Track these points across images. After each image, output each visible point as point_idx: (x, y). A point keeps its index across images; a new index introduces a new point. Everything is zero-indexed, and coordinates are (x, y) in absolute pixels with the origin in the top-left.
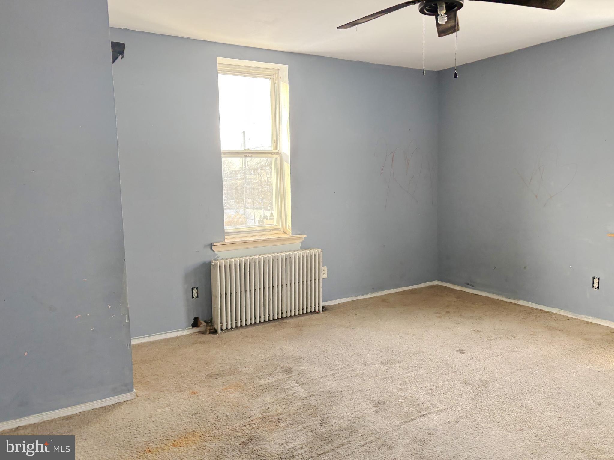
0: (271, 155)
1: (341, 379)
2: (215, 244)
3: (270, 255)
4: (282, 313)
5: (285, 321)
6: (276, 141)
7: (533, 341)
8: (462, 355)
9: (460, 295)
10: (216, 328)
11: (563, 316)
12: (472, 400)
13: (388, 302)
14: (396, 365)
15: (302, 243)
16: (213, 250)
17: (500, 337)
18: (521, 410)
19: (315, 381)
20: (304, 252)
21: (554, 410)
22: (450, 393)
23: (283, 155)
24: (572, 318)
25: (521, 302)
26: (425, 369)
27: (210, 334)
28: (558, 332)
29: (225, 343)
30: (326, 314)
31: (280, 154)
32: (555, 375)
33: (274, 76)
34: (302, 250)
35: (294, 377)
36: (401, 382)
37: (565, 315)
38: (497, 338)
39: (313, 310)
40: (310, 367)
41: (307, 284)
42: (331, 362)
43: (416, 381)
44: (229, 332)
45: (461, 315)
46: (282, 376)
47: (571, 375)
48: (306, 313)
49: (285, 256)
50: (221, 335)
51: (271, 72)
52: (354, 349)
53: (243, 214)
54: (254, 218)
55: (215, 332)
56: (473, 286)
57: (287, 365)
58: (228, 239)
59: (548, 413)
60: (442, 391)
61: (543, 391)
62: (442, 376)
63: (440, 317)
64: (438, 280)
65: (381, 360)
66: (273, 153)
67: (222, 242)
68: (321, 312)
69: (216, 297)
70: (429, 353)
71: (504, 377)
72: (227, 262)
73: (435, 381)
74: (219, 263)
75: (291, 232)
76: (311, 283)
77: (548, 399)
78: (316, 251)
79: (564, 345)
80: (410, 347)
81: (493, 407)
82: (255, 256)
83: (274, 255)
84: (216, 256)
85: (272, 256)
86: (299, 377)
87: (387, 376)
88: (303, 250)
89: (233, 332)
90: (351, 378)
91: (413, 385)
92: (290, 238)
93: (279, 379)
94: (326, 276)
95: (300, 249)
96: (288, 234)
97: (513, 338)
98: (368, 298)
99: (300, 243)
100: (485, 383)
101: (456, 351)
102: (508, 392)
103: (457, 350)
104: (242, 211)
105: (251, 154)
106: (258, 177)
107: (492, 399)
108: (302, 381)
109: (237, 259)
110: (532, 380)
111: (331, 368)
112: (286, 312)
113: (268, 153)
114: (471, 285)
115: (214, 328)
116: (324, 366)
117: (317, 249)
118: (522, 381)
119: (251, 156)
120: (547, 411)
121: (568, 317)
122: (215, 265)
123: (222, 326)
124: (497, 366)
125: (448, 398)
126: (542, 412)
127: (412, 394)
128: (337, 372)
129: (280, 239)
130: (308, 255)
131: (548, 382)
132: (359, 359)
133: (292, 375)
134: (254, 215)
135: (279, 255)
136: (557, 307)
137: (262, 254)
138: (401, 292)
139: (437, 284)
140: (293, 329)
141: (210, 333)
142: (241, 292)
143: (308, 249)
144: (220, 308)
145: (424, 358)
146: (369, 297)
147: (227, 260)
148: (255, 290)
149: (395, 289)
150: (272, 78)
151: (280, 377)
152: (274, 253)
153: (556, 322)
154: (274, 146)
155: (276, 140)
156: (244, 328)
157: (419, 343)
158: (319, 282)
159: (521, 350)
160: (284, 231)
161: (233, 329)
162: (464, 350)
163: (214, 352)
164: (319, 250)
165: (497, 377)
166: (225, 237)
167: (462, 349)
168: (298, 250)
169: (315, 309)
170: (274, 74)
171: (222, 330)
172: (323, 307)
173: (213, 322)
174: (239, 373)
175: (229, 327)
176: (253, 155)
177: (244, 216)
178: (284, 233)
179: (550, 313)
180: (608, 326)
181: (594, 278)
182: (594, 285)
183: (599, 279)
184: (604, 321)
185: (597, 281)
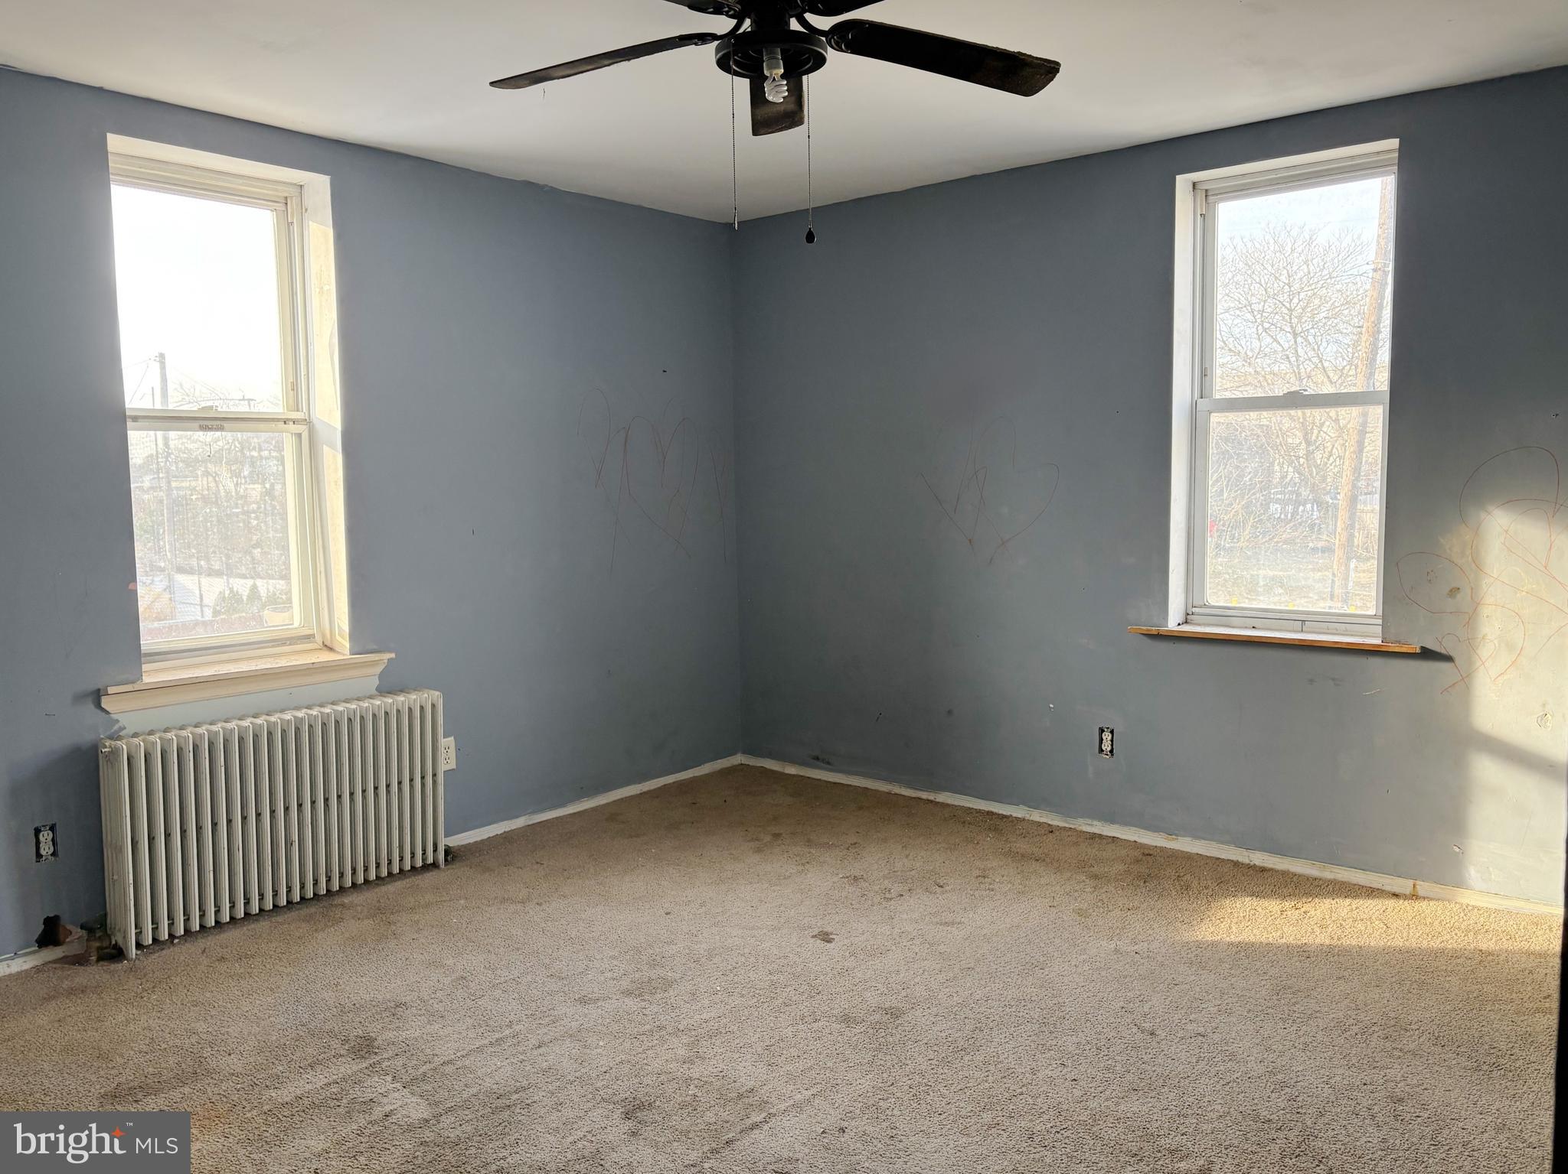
0: (281, 425)
1: (524, 1053)
2: (111, 690)
3: (288, 716)
4: (329, 879)
5: (337, 900)
6: (295, 387)
7: (984, 893)
8: (829, 945)
9: (801, 787)
10: (120, 943)
11: (1039, 824)
12: (871, 1063)
13: (623, 822)
14: (666, 994)
15: (381, 676)
16: (103, 710)
17: (909, 890)
18: (986, 1074)
19: (449, 1069)
20: (390, 701)
21: (1059, 1062)
22: (813, 1052)
23: (318, 426)
24: (1059, 828)
25: (943, 797)
26: (743, 996)
27: (101, 963)
28: (1035, 865)
29: (153, 987)
30: (458, 870)
31: (308, 422)
32: (1047, 973)
33: (286, 204)
34: (385, 697)
35: (386, 1063)
36: (685, 1040)
37: (1043, 820)
38: (904, 894)
39: (419, 863)
40: (428, 1026)
41: (400, 789)
42: (489, 1007)
43: (724, 1031)
44: (163, 949)
45: (809, 841)
46: (348, 1067)
47: (1079, 970)
48: (399, 873)
49: (333, 716)
50: (137, 961)
51: (277, 190)
52: (547, 961)
53: (165, 590)
54: (199, 600)
55: (117, 954)
56: (828, 763)
57: (361, 1032)
58: (152, 675)
59: (1046, 1071)
60: (794, 1052)
61: (1027, 1016)
62: (787, 1008)
63: (759, 850)
64: (744, 753)
65: (625, 983)
66: (288, 419)
67: (133, 683)
68: (442, 866)
69: (120, 850)
70: (746, 951)
71: (936, 994)
72: (154, 744)
73: (772, 1025)
74: (124, 747)
75: (348, 646)
76: (412, 786)
77: (1041, 1037)
78: (426, 695)
79: (1053, 895)
80: (695, 939)
81: (922, 1075)
82: (240, 719)
83: (300, 714)
84: (116, 727)
85: (295, 717)
86: (399, 1062)
87: (648, 1027)
88: (389, 697)
89: (177, 949)
90: (551, 1045)
91: (718, 1043)
92: (347, 662)
93: (340, 1075)
94: (452, 765)
95: (376, 693)
96: (338, 653)
97: (939, 890)
98: (570, 814)
99: (377, 677)
100: (894, 1014)
101: (813, 937)
102: (950, 1031)
103: (814, 934)
104: (161, 581)
105: (219, 423)
106: (205, 483)
107: (916, 1055)
108: (409, 1072)
109: (184, 733)
110: (998, 991)
111: (491, 1023)
112: (342, 875)
113: (273, 420)
114: (823, 761)
115: (114, 942)
116: (470, 1021)
117: (427, 690)
118: (978, 997)
119: (221, 429)
120: (1043, 1068)
121: (1049, 825)
122: (115, 753)
123: (138, 934)
124: (916, 966)
125: (811, 1068)
126: (1034, 1072)
127: (720, 1070)
128: (507, 1032)
129: (315, 666)
130: (400, 709)
131: (1034, 994)
132: (566, 989)
133: (378, 1058)
134: (200, 591)
135: (314, 712)
136: (1024, 804)
137: (262, 714)
138: (655, 790)
139: (739, 762)
140: (366, 922)
141: (100, 959)
142: (201, 828)
143: (402, 691)
144: (131, 881)
145: (735, 964)
146: (571, 811)
147: (152, 738)
148: (244, 818)
149: (637, 786)
150: (281, 207)
151: (342, 1070)
152: (298, 708)
153: (1027, 839)
154: (291, 401)
155: (296, 382)
156: (212, 934)
157: (716, 925)
158: (435, 782)
159: (963, 919)
160: (326, 643)
161: (176, 941)
162: (831, 934)
163: (121, 1018)
164: (432, 692)
165: (919, 994)
166: (144, 666)
167: (825, 930)
168: (371, 695)
169: (423, 860)
170: (286, 198)
171: (139, 946)
172: (448, 851)
173: (109, 926)
174: (209, 1073)
175: (164, 935)
176: (225, 425)
177: (167, 596)
178: (325, 648)
179: (1010, 819)
180: (1135, 841)
181: (1102, 731)
182: (1104, 748)
183: (1112, 732)
184: (1126, 828)
185: (1110, 738)
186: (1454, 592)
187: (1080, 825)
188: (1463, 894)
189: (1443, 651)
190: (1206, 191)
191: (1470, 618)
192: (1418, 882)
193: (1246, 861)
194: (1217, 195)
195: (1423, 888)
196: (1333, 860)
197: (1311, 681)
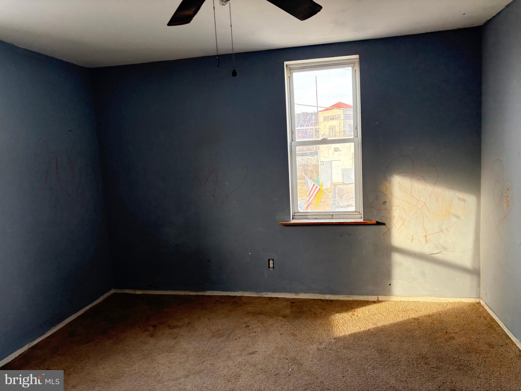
24: (257, 298)
37: (249, 295)
64: (113, 287)
121: (252, 297)
136: (241, 290)
139: (114, 292)
153: (249, 305)
179: (238, 297)
180: (284, 298)
181: (269, 260)
182: (270, 266)
183: (273, 260)
184: (280, 294)
185: (272, 262)
186: (385, 202)
187: (263, 295)
188: (392, 298)
189: (382, 222)
190: (290, 68)
191: (389, 211)
192: (379, 296)
193: (323, 298)
194: (294, 70)
195: (381, 298)
196: (351, 293)
197: (341, 235)
